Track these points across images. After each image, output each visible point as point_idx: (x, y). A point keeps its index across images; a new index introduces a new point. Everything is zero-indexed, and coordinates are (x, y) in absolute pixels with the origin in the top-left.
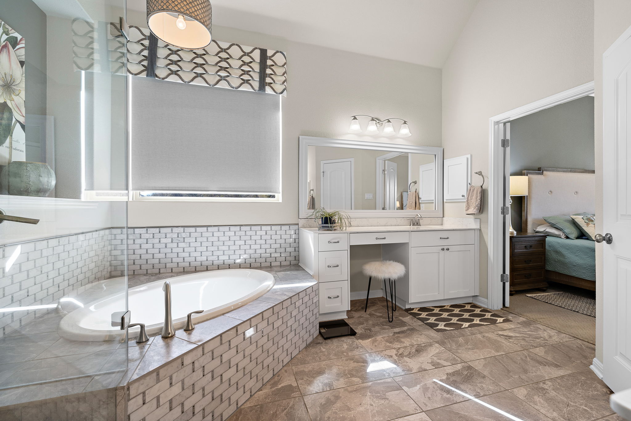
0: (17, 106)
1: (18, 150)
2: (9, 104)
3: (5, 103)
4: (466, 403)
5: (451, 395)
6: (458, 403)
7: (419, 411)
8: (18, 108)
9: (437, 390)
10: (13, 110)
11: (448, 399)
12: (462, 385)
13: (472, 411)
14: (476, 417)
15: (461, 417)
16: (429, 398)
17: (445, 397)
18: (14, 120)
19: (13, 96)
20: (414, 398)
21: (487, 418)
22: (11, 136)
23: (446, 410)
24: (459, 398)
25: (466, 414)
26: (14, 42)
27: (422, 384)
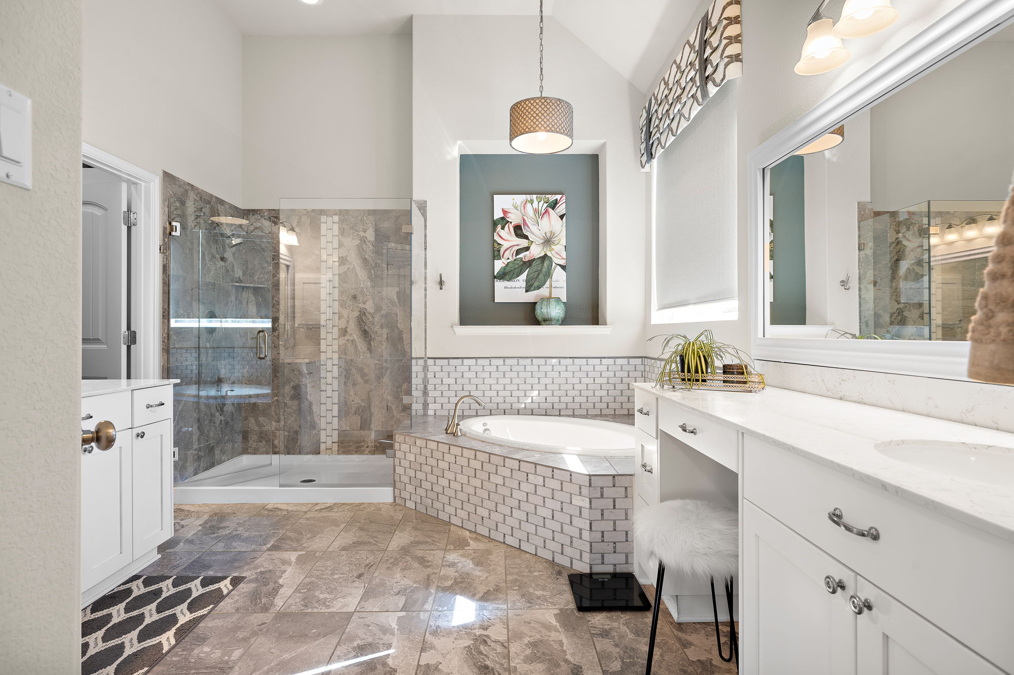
0: (557, 253)
1: (558, 288)
2: (549, 254)
3: (546, 255)
4: (329, 653)
5: (354, 648)
6: (337, 646)
7: (357, 609)
8: (559, 254)
9: (374, 639)
10: (553, 258)
11: (351, 639)
12: (359, 671)
13: (315, 650)
14: (305, 648)
15: (318, 636)
16: (369, 626)
17: (355, 640)
18: (554, 265)
19: (553, 247)
20: (379, 614)
21: (294, 656)
22: (551, 278)
23: (339, 629)
24: (342, 652)
25: (317, 642)
26: (554, 205)
27: (396, 631)
